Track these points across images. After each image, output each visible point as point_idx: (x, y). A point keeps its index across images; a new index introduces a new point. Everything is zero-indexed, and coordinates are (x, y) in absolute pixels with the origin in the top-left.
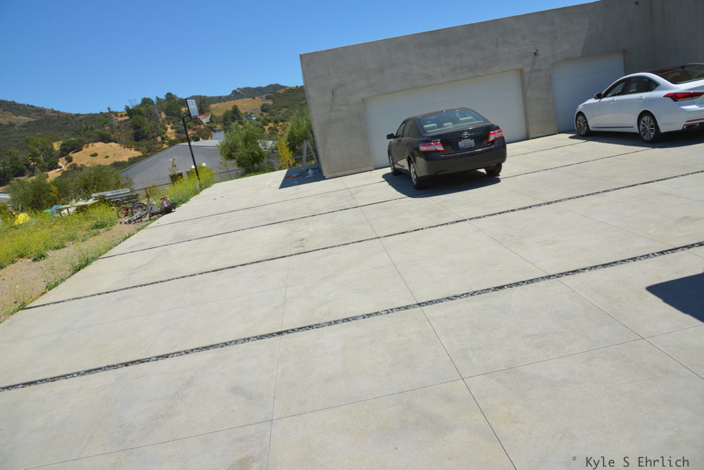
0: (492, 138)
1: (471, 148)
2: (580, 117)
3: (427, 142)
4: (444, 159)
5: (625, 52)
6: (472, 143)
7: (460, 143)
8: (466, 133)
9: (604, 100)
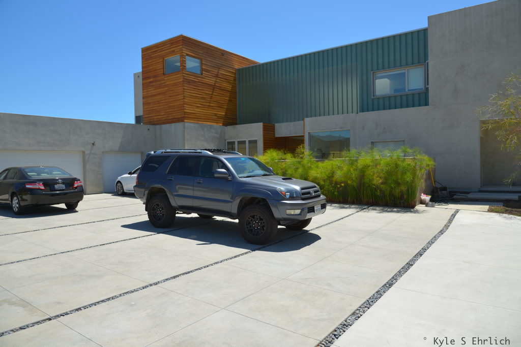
0: (76, 185)
1: (63, 190)
2: (119, 184)
3: (32, 183)
4: (45, 194)
5: (142, 153)
6: (63, 186)
7: (55, 186)
8: (60, 181)
9: (133, 175)
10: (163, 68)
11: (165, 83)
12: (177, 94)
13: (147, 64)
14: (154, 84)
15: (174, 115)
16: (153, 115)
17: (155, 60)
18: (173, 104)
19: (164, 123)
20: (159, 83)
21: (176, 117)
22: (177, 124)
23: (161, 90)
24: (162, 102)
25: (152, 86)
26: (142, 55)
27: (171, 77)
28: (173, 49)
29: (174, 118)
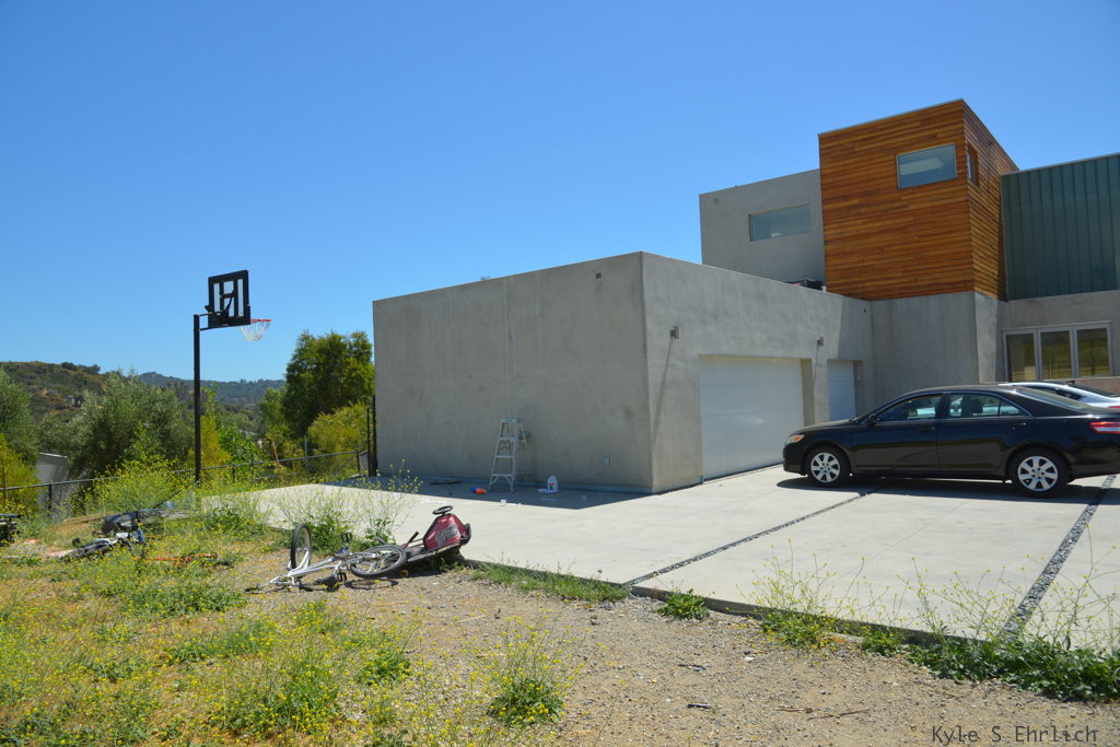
5: (856, 364)
10: (896, 176)
11: (907, 206)
12: (947, 229)
13: (841, 169)
14: (863, 210)
15: (938, 276)
16: (864, 279)
17: (866, 158)
18: (933, 253)
19: (901, 296)
20: (881, 208)
21: (943, 281)
22: (950, 297)
23: (888, 222)
24: (894, 248)
25: (858, 214)
26: (820, 150)
27: (929, 193)
28: (932, 132)
29: (939, 284)
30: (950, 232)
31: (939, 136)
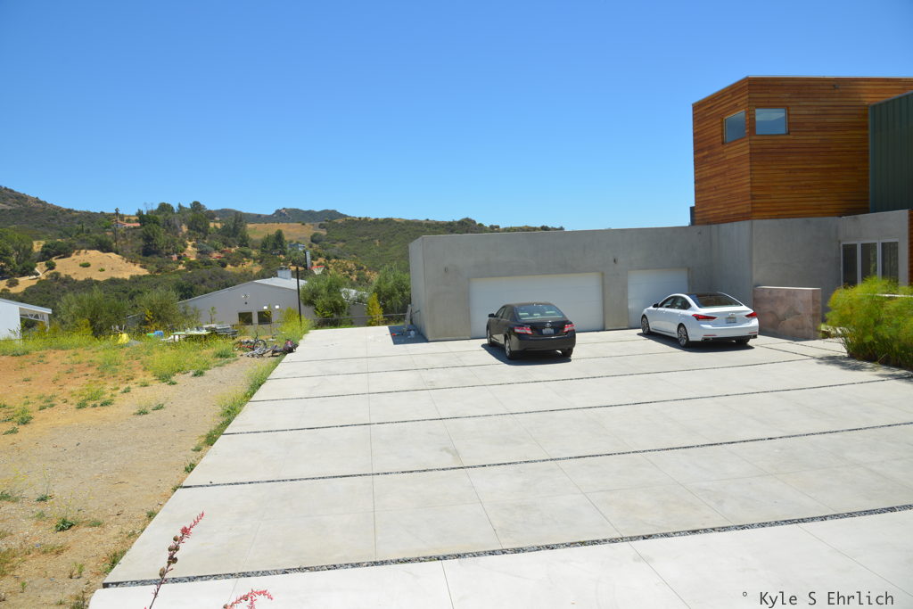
0: (566, 330)
3: (521, 326)
4: (532, 340)
5: (689, 269)
7: (543, 330)
10: (722, 134)
11: (725, 157)
12: (741, 174)
13: (700, 129)
14: (709, 159)
15: (738, 208)
16: (708, 209)
17: (710, 121)
18: (735, 191)
19: (724, 222)
20: (716, 157)
21: (739, 212)
22: (741, 223)
23: (719, 168)
24: (721, 187)
25: (707, 162)
26: (693, 116)
27: (734, 148)
28: (735, 102)
29: (737, 214)
30: (741, 177)
31: (739, 104)
